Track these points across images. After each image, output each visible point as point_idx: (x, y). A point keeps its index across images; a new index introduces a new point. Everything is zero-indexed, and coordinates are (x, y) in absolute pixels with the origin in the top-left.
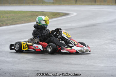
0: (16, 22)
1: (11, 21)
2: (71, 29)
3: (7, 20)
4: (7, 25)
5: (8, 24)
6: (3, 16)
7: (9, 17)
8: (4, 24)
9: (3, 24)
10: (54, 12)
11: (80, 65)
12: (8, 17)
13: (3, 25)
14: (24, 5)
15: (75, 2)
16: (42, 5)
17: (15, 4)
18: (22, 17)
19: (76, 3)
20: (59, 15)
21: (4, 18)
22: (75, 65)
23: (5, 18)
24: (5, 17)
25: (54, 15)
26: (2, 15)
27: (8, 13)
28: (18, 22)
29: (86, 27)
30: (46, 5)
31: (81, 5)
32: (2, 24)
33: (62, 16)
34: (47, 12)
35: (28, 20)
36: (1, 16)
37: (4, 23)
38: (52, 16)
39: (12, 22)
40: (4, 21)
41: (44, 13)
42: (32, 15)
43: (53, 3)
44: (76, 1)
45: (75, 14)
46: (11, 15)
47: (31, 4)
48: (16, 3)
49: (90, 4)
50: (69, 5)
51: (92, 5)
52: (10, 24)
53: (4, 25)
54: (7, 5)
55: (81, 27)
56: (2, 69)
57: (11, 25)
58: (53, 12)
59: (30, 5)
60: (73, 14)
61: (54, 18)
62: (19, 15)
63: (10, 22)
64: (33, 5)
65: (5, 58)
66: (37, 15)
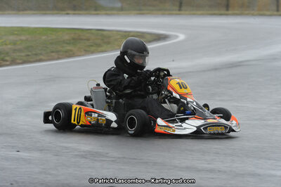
0: (36, 55)
1: (23, 54)
3: (15, 51)
4: (14, 62)
5: (18, 61)
6: (3, 40)
7: (18, 43)
8: (7, 61)
9: (4, 60)
12: (15, 44)
13: (5, 63)
14: (53, 14)
15: (177, 8)
18: (51, 43)
19: (180, 10)
21: (6, 45)
23: (9, 46)
24: (8, 42)
27: (16, 32)
28: (42, 57)
31: (194, 14)
32: (2, 62)
35: (66, 52)
37: (7, 58)
39: (28, 55)
40: (8, 54)
41: (104, 33)
42: (74, 39)
43: (122, 9)
44: (181, 5)
45: (182, 37)
46: (23, 38)
49: (216, 12)
50: (163, 14)
51: (221, 15)
52: (20, 61)
53: (8, 63)
57: (24, 62)
58: (126, 32)
59: (68, 14)
60: (177, 37)
62: (44, 38)
63: (22, 56)
66: (88, 40)
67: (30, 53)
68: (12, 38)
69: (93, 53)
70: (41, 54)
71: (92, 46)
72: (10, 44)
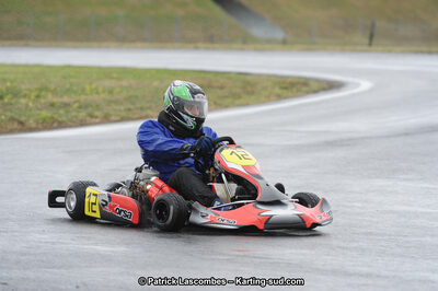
0: (142, 109)
1: (122, 108)
2: (350, 139)
3: (109, 103)
4: (107, 120)
5: (113, 118)
6: (94, 86)
7: (118, 90)
8: (96, 117)
9: (92, 116)
10: (288, 77)
11: (378, 276)
12: (111, 92)
13: (94, 120)
14: (174, 48)
15: (366, 41)
16: (242, 49)
17: (139, 45)
19: (370, 44)
20: (304, 89)
21: (97, 93)
22: (362, 275)
23: (102, 96)
24: (100, 90)
25: (286, 88)
26: (91, 84)
27: (115, 75)
29: (406, 134)
30: (256, 50)
31: (390, 52)
32: (88, 119)
33: (315, 92)
34: (259, 75)
36: (88, 88)
37: (97, 113)
38: (277, 90)
39: (129, 110)
40: (98, 107)
41: (249, 78)
43: (284, 42)
44: (371, 37)
45: (365, 85)
46: (125, 83)
47: (200, 45)
48: (144, 40)
49: (425, 49)
50: (343, 51)
52: (118, 118)
53: (97, 120)
54: (107, 47)
55: (388, 137)
56: (85, 284)
58: (282, 77)
59: (196, 48)
60: (358, 85)
61: (286, 98)
62: (156, 84)
63: (120, 110)
64: (207, 49)
65: (96, 244)
66: (222, 88)
67: (132, 107)
68: (108, 83)
69: (227, 107)
70: (149, 108)
71: (226, 97)
72: (104, 92)
